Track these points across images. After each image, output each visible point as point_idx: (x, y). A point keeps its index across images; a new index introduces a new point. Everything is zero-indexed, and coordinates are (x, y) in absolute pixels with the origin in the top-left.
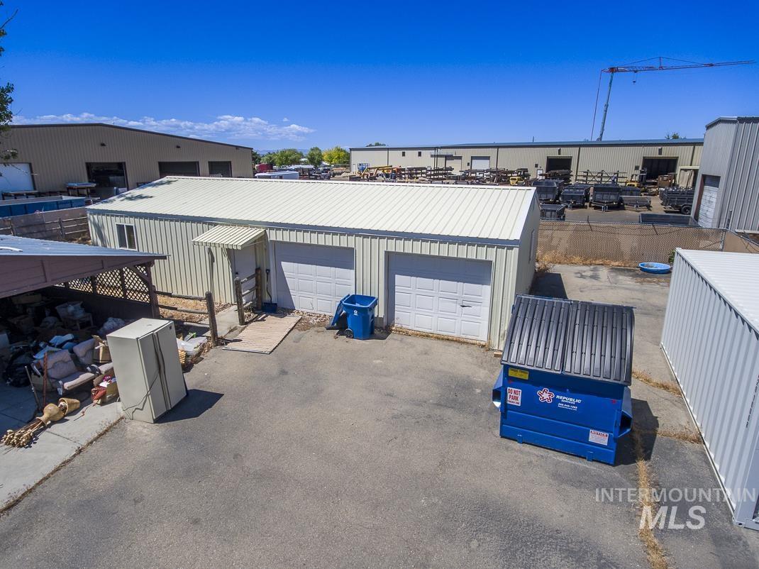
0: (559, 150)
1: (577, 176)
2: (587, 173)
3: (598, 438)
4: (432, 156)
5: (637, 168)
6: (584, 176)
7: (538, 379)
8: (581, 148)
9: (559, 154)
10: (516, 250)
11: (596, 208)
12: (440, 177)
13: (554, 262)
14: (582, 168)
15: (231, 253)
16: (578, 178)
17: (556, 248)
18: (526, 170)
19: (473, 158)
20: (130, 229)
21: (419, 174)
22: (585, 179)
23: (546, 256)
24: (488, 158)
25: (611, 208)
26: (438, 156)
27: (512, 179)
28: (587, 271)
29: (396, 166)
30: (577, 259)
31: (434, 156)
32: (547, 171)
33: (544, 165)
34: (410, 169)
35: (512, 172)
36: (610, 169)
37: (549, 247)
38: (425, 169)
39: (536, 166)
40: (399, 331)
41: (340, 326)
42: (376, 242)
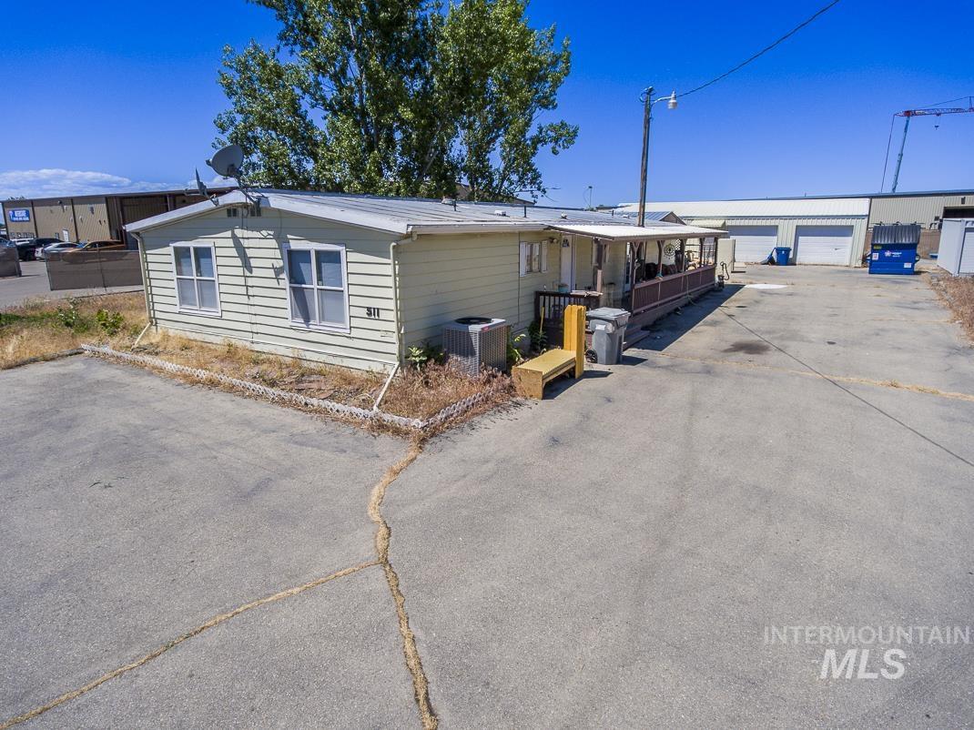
3: (908, 265)
7: (886, 248)
10: (866, 220)
40: (800, 264)
41: (771, 261)
42: (791, 221)
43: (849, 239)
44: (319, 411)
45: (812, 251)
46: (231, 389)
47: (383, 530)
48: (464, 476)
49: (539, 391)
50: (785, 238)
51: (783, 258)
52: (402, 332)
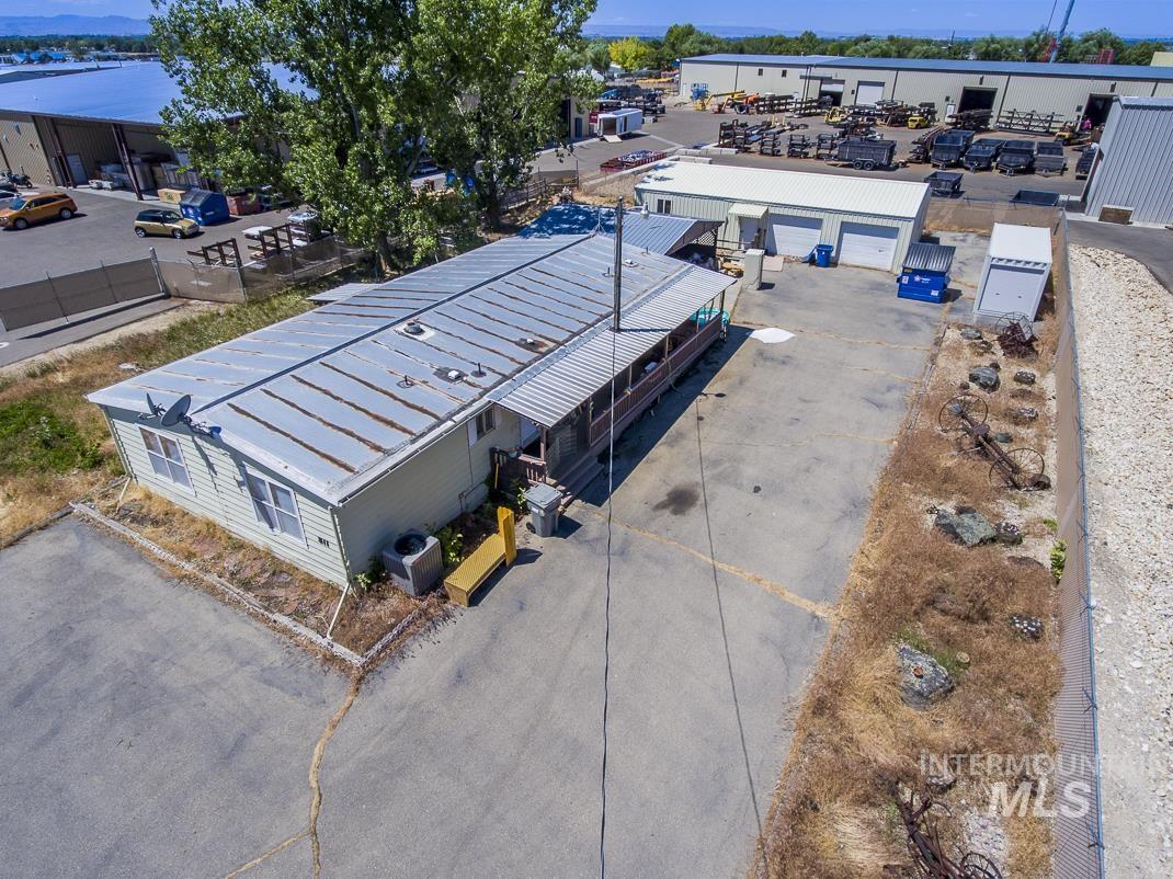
0: (982, 79)
1: (999, 116)
2: (1013, 113)
3: (935, 293)
4: (801, 77)
5: (1079, 109)
6: (1008, 118)
7: (917, 272)
8: (1012, 77)
9: (981, 83)
10: (912, 223)
11: (1003, 171)
12: (813, 111)
13: (937, 229)
14: (1008, 107)
15: (742, 220)
16: (1001, 119)
17: (943, 217)
18: (932, 105)
19: (860, 83)
20: (668, 203)
21: (782, 105)
22: (1009, 121)
23: (932, 225)
24: (882, 84)
25: (1019, 172)
26: (810, 78)
27: (912, 120)
28: (960, 236)
29: (751, 93)
30: (955, 227)
31: (806, 78)
32: (959, 112)
33: (957, 98)
34: (773, 98)
35: (913, 109)
36: (1043, 110)
37: (937, 216)
38: (791, 97)
39: (947, 99)
40: (842, 265)
41: (812, 261)
42: (836, 216)
43: (894, 242)
44: (285, 631)
45: (856, 251)
46: (212, 591)
47: (317, 798)
48: (382, 729)
49: (466, 602)
50: (828, 234)
51: (824, 258)
52: (348, 564)
